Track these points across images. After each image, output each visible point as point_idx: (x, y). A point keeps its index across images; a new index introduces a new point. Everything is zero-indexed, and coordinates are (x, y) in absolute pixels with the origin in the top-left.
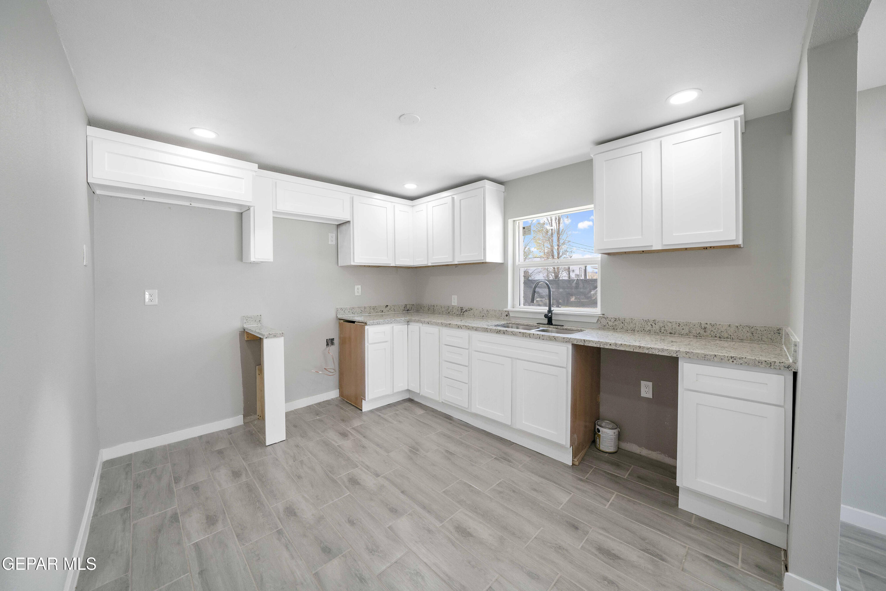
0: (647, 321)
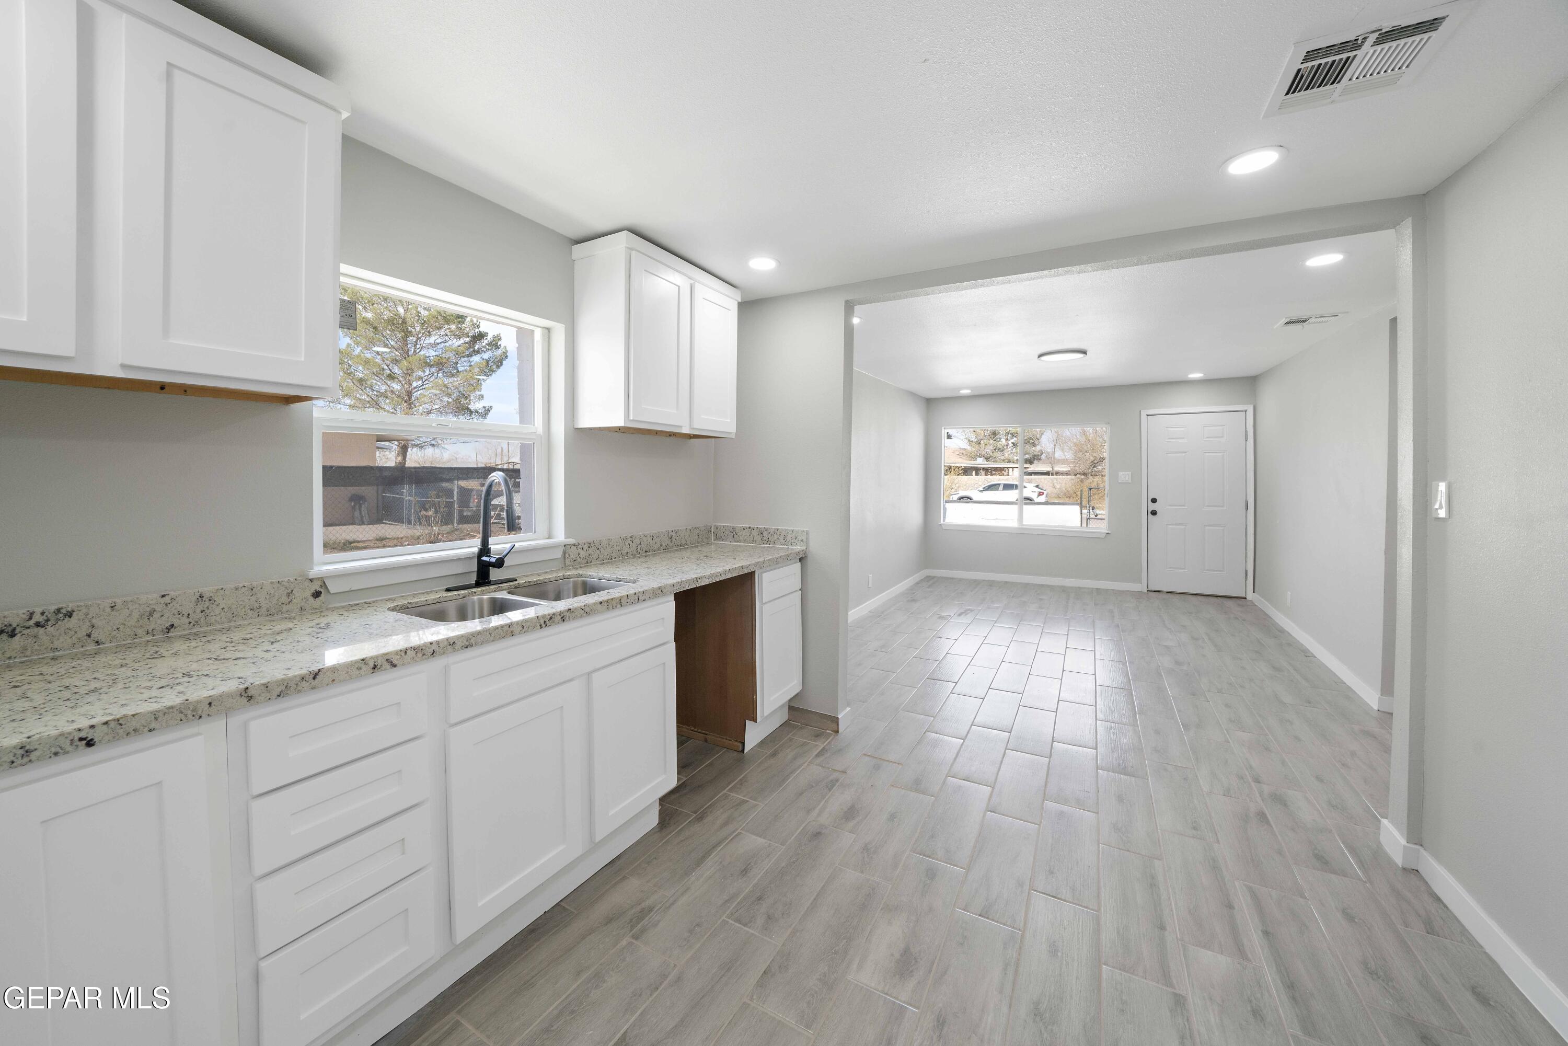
0: (625, 539)
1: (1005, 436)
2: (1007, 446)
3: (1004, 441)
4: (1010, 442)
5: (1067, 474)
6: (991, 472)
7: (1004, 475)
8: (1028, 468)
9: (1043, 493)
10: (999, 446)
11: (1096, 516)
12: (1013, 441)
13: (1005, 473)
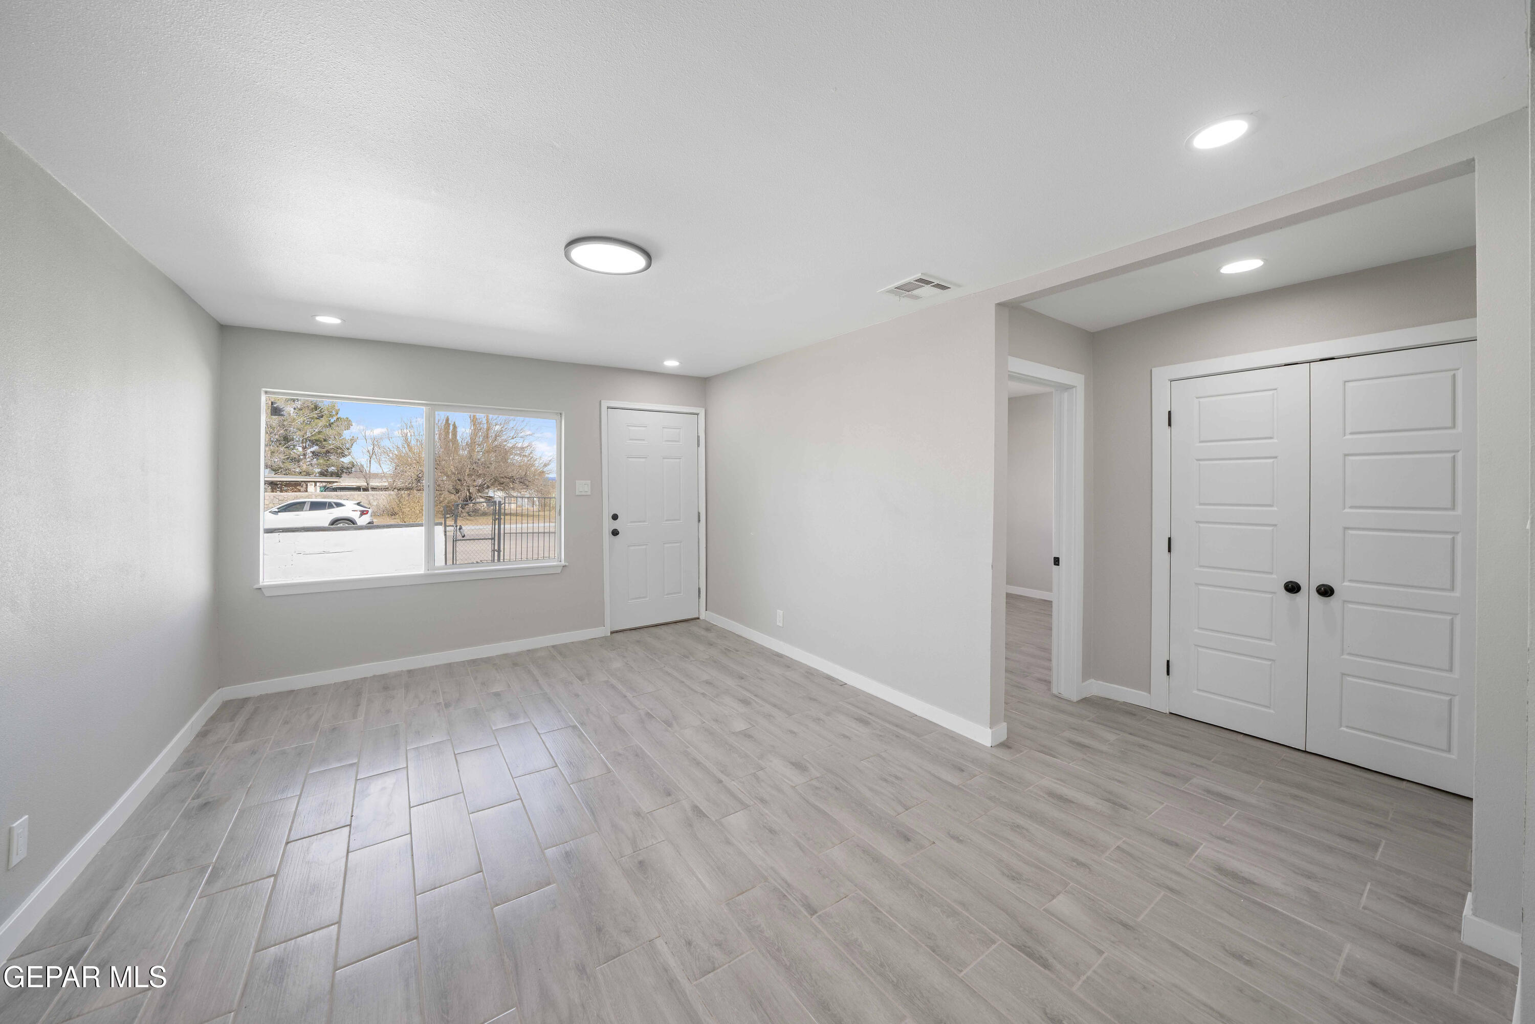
1: (302, 443)
2: (305, 455)
3: (300, 449)
4: (309, 451)
5: (386, 489)
6: (281, 488)
7: (299, 491)
8: (334, 482)
9: (368, 512)
10: (293, 455)
11: (463, 537)
12: (312, 449)
13: (302, 489)
